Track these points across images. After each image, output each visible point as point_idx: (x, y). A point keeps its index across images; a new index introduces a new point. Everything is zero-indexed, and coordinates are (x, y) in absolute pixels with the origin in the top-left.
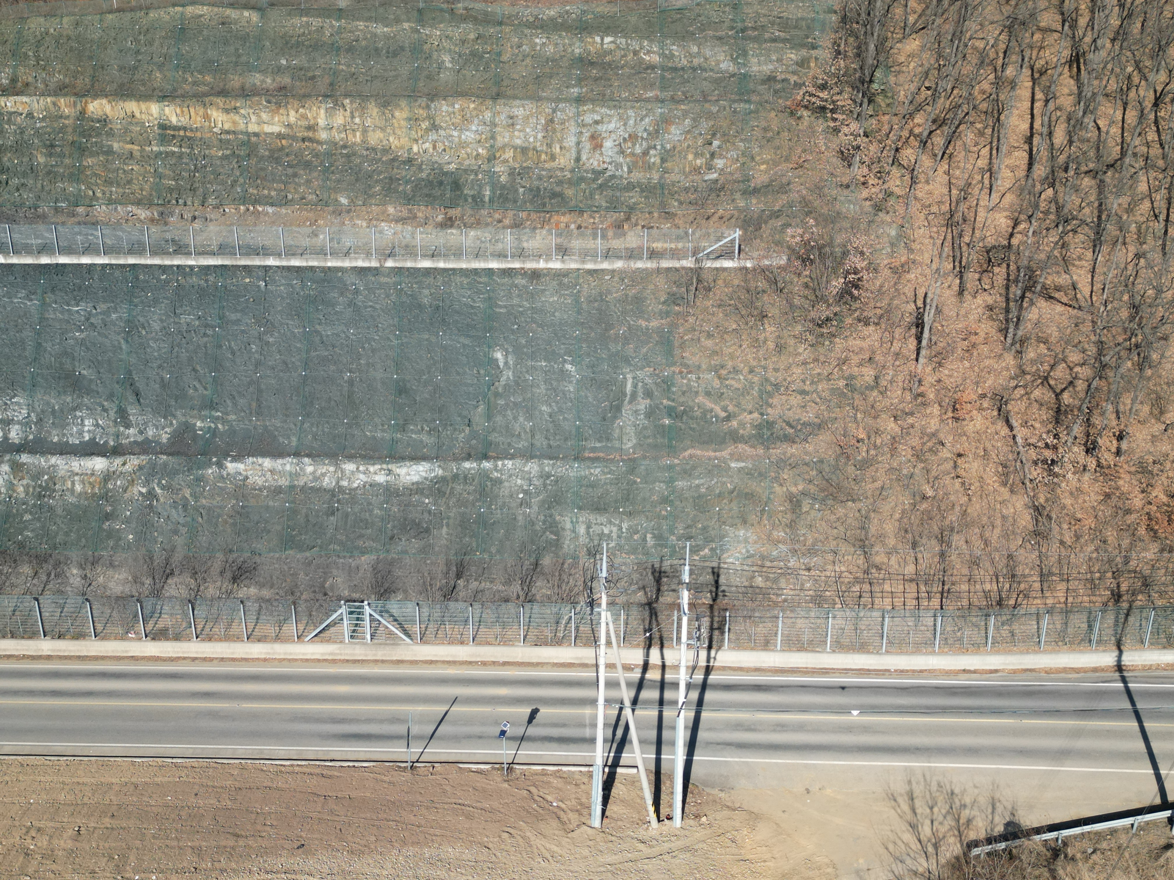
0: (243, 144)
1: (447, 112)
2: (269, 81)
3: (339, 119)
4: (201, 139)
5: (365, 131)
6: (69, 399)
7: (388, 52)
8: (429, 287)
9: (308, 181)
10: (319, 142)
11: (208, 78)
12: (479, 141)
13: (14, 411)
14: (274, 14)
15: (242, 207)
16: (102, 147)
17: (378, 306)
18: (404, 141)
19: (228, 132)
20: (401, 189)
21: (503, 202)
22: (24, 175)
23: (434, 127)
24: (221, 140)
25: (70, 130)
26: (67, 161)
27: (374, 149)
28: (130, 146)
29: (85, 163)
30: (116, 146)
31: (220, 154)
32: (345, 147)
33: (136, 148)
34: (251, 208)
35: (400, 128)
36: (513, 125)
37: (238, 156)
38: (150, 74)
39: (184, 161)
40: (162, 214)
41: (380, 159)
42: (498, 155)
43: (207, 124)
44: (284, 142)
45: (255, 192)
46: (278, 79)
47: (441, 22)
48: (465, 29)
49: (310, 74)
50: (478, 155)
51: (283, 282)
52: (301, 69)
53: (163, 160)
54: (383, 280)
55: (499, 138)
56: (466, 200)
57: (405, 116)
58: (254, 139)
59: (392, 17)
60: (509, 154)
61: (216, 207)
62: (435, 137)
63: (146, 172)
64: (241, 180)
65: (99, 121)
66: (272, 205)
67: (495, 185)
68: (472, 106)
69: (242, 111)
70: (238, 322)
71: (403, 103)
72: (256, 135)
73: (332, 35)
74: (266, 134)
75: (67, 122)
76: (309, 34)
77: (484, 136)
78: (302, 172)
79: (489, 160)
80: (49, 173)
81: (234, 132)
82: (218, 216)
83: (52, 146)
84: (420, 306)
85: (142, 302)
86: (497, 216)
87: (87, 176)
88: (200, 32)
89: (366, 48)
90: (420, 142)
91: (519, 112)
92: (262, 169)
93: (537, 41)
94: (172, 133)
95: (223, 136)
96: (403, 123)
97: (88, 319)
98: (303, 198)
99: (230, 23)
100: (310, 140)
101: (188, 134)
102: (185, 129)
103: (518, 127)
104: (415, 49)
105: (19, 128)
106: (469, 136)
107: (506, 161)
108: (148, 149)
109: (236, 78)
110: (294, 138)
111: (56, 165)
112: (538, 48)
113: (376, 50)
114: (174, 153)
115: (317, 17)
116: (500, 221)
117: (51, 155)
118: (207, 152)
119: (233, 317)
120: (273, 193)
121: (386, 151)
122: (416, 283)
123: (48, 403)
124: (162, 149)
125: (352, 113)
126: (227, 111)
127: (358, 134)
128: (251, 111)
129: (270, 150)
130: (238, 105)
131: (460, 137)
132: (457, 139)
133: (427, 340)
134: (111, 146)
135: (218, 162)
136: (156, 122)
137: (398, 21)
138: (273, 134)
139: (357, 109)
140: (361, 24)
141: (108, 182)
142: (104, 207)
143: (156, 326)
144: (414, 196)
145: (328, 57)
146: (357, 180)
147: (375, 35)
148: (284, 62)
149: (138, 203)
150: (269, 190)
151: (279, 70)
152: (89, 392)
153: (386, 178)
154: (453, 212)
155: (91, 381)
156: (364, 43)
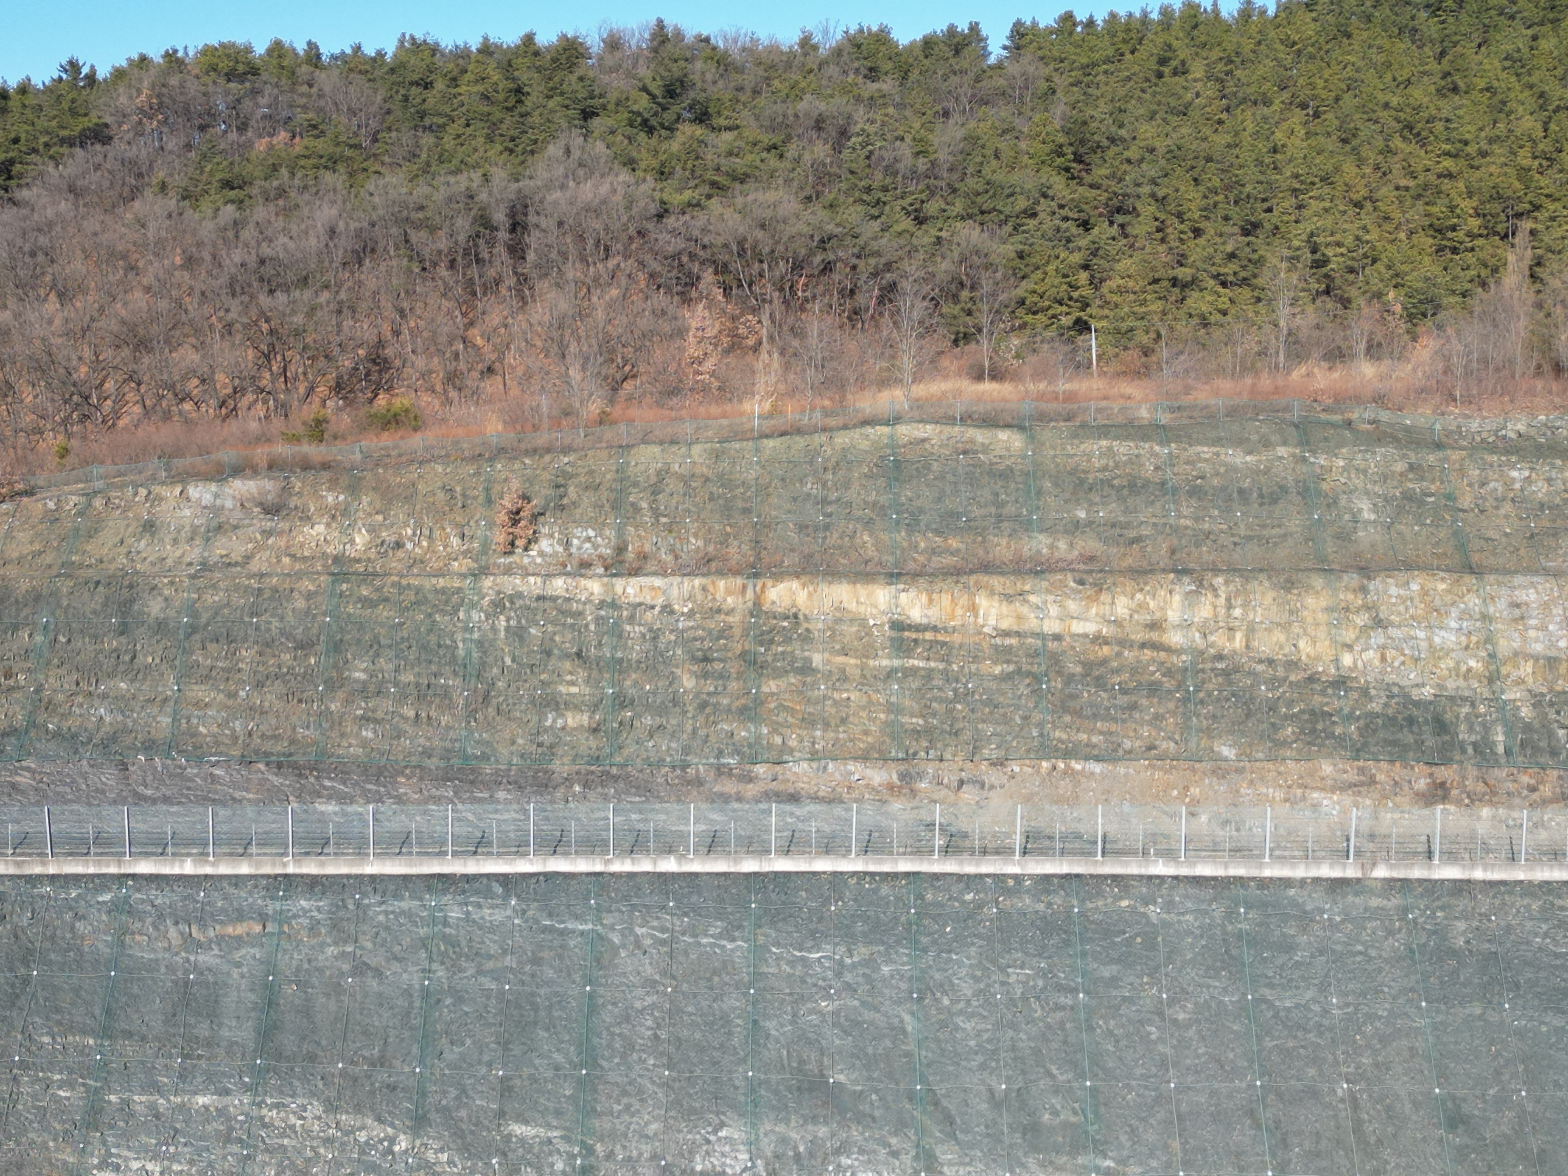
0: (1037, 654)
1: (1398, 596)
2: (1062, 545)
3: (1204, 611)
4: (961, 646)
5: (1251, 629)
6: (823, 1131)
7: (1261, 496)
8: (1465, 916)
9: (1159, 717)
10: (1169, 650)
11: (954, 543)
12: (1467, 648)
13: (723, 1155)
14: (1046, 434)
15: (1045, 764)
16: (794, 660)
17: (1373, 953)
18: (1324, 648)
19: (1006, 634)
20: (1338, 731)
21: (1533, 755)
22: (661, 711)
23: (1379, 623)
24: (996, 647)
25: (737, 632)
26: (733, 685)
27: (1271, 662)
28: (841, 659)
29: (765, 689)
30: (817, 659)
31: (997, 670)
32: (1220, 657)
33: (852, 661)
34: (1061, 765)
35: (1318, 625)
36: (1522, 618)
37: (1029, 674)
38: (852, 537)
39: (935, 682)
40: (903, 776)
41: (1285, 679)
42: (1504, 671)
43: (972, 619)
44: (1106, 649)
45: (1064, 736)
46: (1080, 544)
47: (1340, 446)
48: (1384, 456)
49: (1132, 534)
50: (1469, 670)
51: (1189, 905)
52: (1113, 525)
53: (899, 681)
54: (1375, 902)
55: (1502, 642)
56: (1464, 751)
57: (1324, 604)
58: (1052, 645)
59: (1254, 437)
60: (1527, 669)
61: (999, 763)
62: (1381, 640)
63: (870, 702)
64: (1037, 717)
65: (786, 618)
66: (1098, 759)
67: (1512, 724)
68: (1441, 586)
69: (1033, 598)
70: (1113, 981)
71: (1318, 581)
72: (1057, 637)
73: (1157, 468)
74: (1073, 636)
75: (730, 619)
76: (1117, 466)
77: (1474, 639)
78: (1144, 702)
79: (1491, 681)
80: (703, 706)
81: (1018, 634)
82: (1004, 780)
83: (706, 659)
84: (1454, 953)
85: (934, 942)
86: (1525, 779)
87: (771, 711)
88: (928, 467)
89: (1224, 489)
90: (1357, 648)
91: (1530, 596)
92: (1073, 697)
93: (1515, 474)
94: (914, 636)
95: (998, 641)
96: (1322, 617)
97: (839, 975)
98: (1151, 747)
99: (976, 452)
100: (1157, 647)
101: (940, 638)
102: (935, 629)
103: (1533, 622)
104: (1307, 489)
105: (651, 630)
106: (1447, 638)
107: (1520, 682)
108: (871, 663)
109: (1004, 542)
110: (1124, 643)
111: (715, 693)
112: (1517, 486)
113: (1241, 492)
114: (914, 671)
115: (1126, 438)
116: (1533, 789)
117: (705, 675)
118: (973, 667)
119: (1107, 972)
120: (1095, 739)
121: (1292, 665)
122: (1442, 908)
123: (784, 1140)
124: (896, 663)
125: (1228, 599)
126: (1008, 598)
127: (1239, 635)
128: (1051, 598)
129: (1083, 664)
130: (1027, 588)
131: (1429, 639)
132: (1424, 645)
133: (1480, 1017)
134: (809, 660)
135: (993, 685)
136: (885, 619)
137: (1267, 444)
138: (1086, 636)
139: (1237, 593)
140: (1206, 451)
141: (809, 722)
142: (805, 765)
143: (967, 989)
144: (1365, 744)
145: (1158, 505)
146: (1248, 716)
147: (1232, 469)
148: (1082, 514)
149: (864, 757)
150: (1092, 731)
151: (1076, 526)
152: (861, 1118)
153: (1302, 712)
154: (1444, 773)
155: (859, 1096)
156: (1215, 482)
